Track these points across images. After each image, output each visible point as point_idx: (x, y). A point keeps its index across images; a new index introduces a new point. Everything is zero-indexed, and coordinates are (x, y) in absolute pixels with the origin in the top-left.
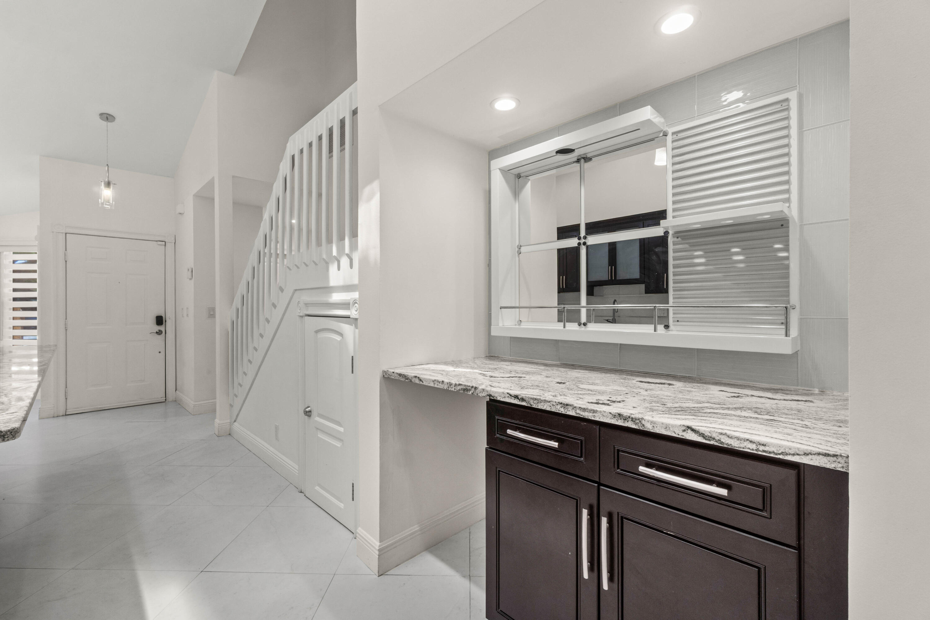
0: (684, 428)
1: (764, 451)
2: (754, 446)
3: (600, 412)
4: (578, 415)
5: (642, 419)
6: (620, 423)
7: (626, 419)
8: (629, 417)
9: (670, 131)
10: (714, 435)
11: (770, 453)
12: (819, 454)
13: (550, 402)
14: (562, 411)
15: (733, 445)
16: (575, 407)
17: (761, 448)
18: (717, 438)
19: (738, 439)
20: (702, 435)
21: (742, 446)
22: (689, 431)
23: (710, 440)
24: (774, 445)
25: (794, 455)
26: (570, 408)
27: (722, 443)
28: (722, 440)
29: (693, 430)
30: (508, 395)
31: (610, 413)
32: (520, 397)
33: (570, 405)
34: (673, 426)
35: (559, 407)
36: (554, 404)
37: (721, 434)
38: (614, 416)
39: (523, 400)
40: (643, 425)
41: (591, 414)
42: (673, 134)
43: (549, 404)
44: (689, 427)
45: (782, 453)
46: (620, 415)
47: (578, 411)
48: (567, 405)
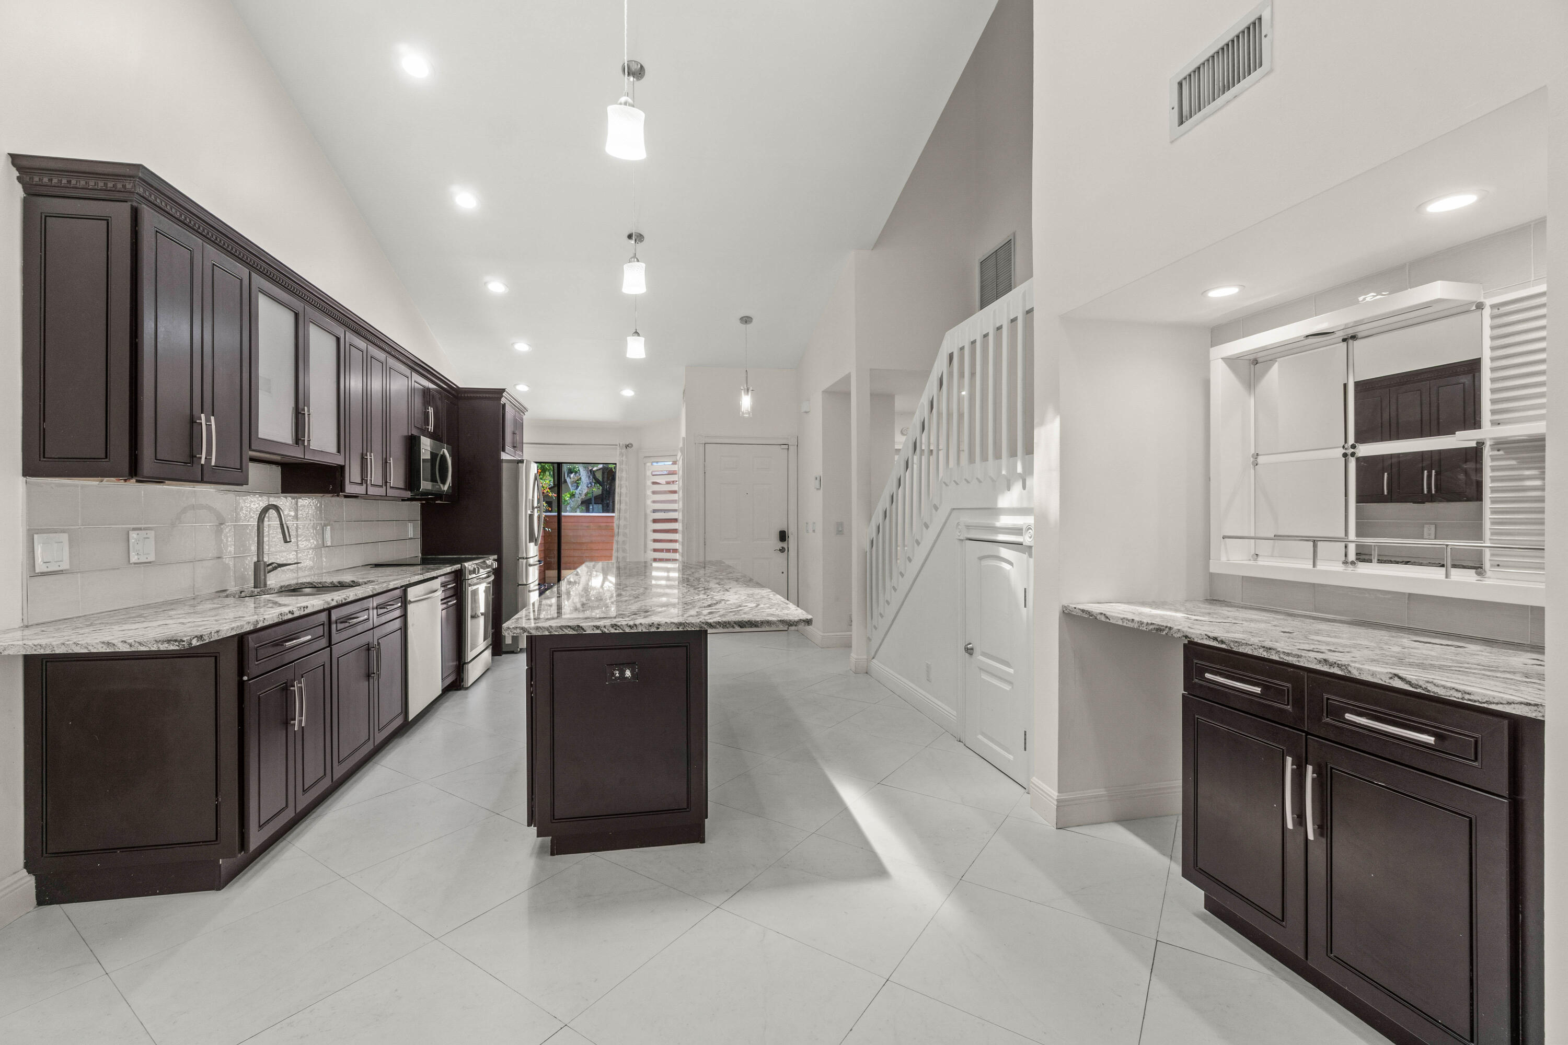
0: (1391, 676)
1: (1469, 700)
2: (1459, 695)
3: (1305, 657)
4: (1281, 660)
5: (1348, 665)
6: (1325, 669)
7: (1332, 665)
8: (1335, 663)
9: (1488, 302)
10: (1421, 683)
11: (1475, 701)
12: (1521, 703)
13: (1251, 645)
14: (1265, 654)
15: (1439, 693)
16: (1279, 651)
17: (1467, 697)
18: (1424, 686)
19: (1444, 687)
20: (1409, 683)
21: (1448, 694)
22: (1396, 678)
23: (1416, 688)
24: (1478, 694)
25: (1497, 704)
26: (1273, 652)
27: (1429, 691)
28: (1429, 688)
29: (1400, 678)
30: (1206, 637)
31: (1315, 658)
32: (1219, 639)
33: (1274, 649)
34: (1380, 673)
35: (1261, 650)
36: (1257, 647)
37: (1428, 682)
38: (1320, 662)
39: (1222, 642)
40: (1350, 672)
41: (1295, 659)
42: (1492, 307)
43: (1251, 647)
44: (1396, 675)
45: (1486, 702)
46: (1325, 660)
47: (1282, 656)
48: (1270, 649)
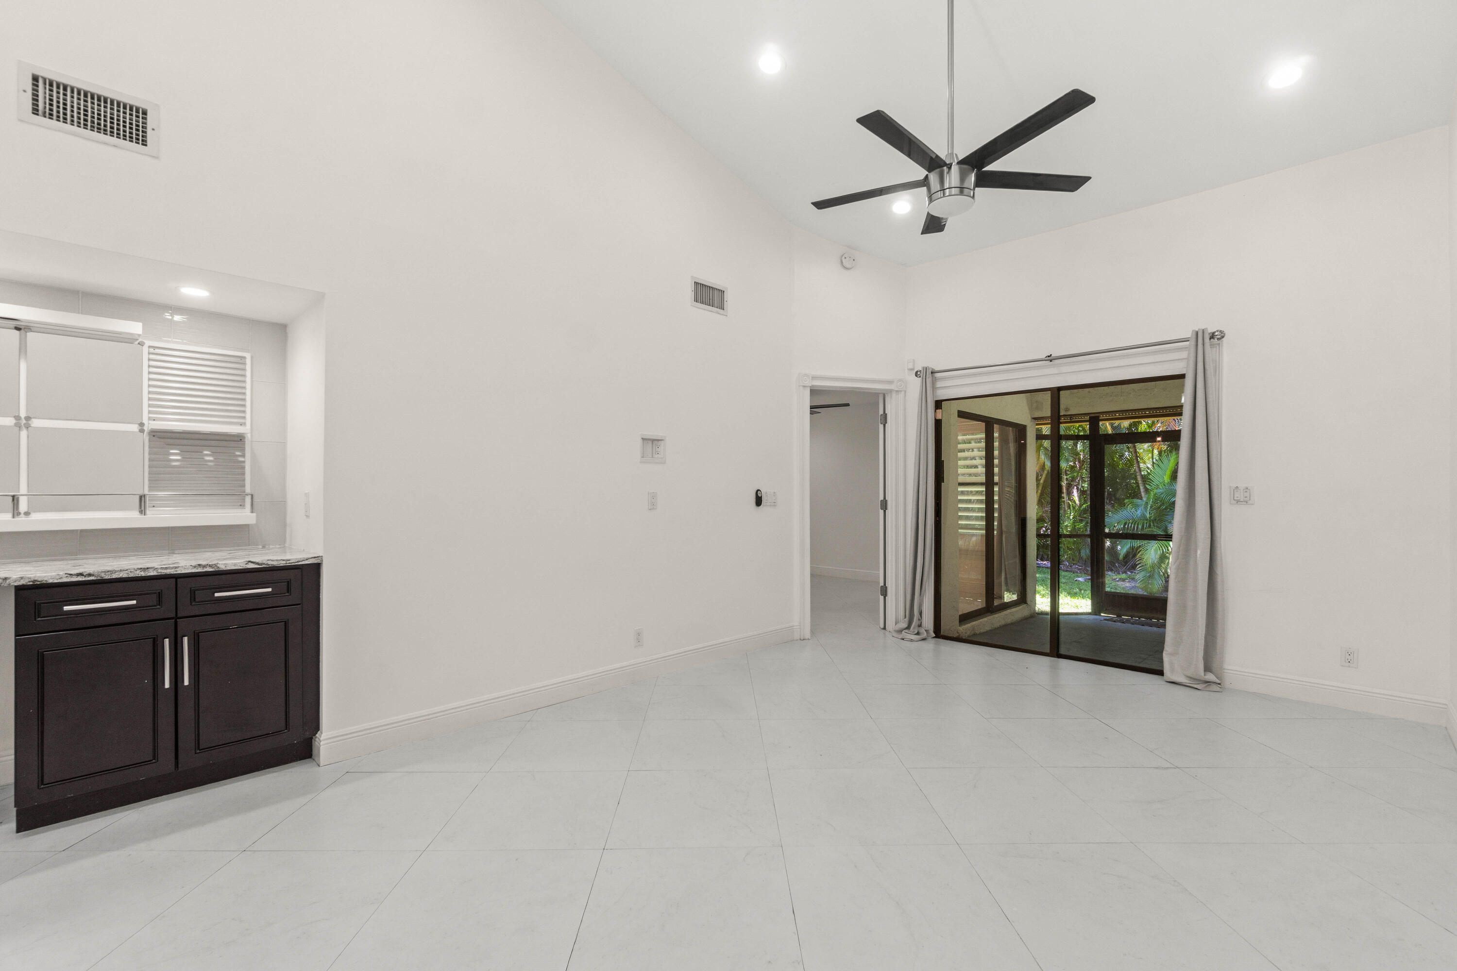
0: (246, 563)
1: (289, 563)
2: (284, 562)
3: (182, 567)
4: (159, 574)
5: (217, 563)
6: (200, 570)
7: (204, 566)
8: (207, 565)
9: (148, 343)
10: (264, 562)
11: (292, 563)
12: (312, 558)
13: (127, 570)
14: (143, 574)
15: (275, 564)
16: (157, 568)
17: (288, 562)
18: (266, 563)
19: (277, 560)
20: (258, 564)
21: (279, 563)
22: (250, 563)
23: (261, 565)
24: (293, 559)
25: (302, 561)
26: (151, 570)
27: (269, 565)
28: (269, 563)
29: (252, 562)
31: (191, 566)
32: (85, 574)
33: (151, 568)
34: (239, 563)
35: (138, 572)
36: (133, 570)
37: (268, 560)
38: (195, 567)
39: (90, 575)
40: (219, 567)
41: (173, 570)
42: (149, 347)
43: (126, 572)
44: (249, 561)
45: (297, 562)
46: (199, 565)
47: (159, 571)
48: (148, 568)
